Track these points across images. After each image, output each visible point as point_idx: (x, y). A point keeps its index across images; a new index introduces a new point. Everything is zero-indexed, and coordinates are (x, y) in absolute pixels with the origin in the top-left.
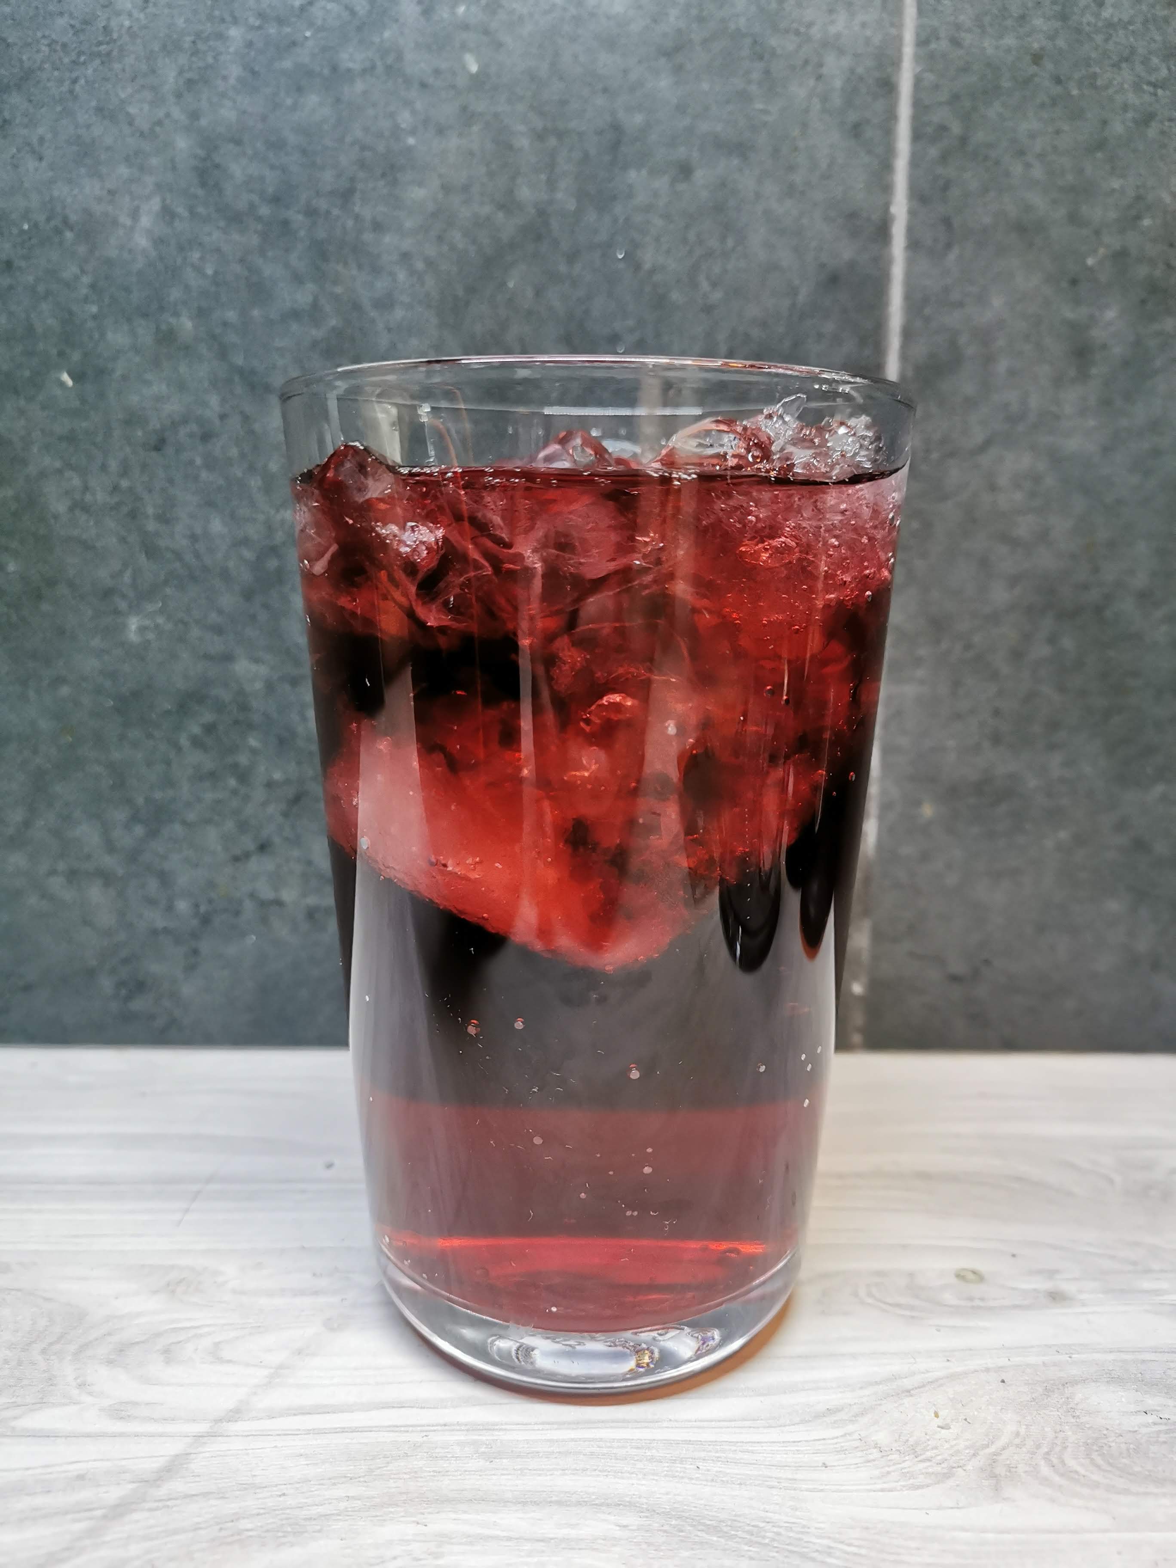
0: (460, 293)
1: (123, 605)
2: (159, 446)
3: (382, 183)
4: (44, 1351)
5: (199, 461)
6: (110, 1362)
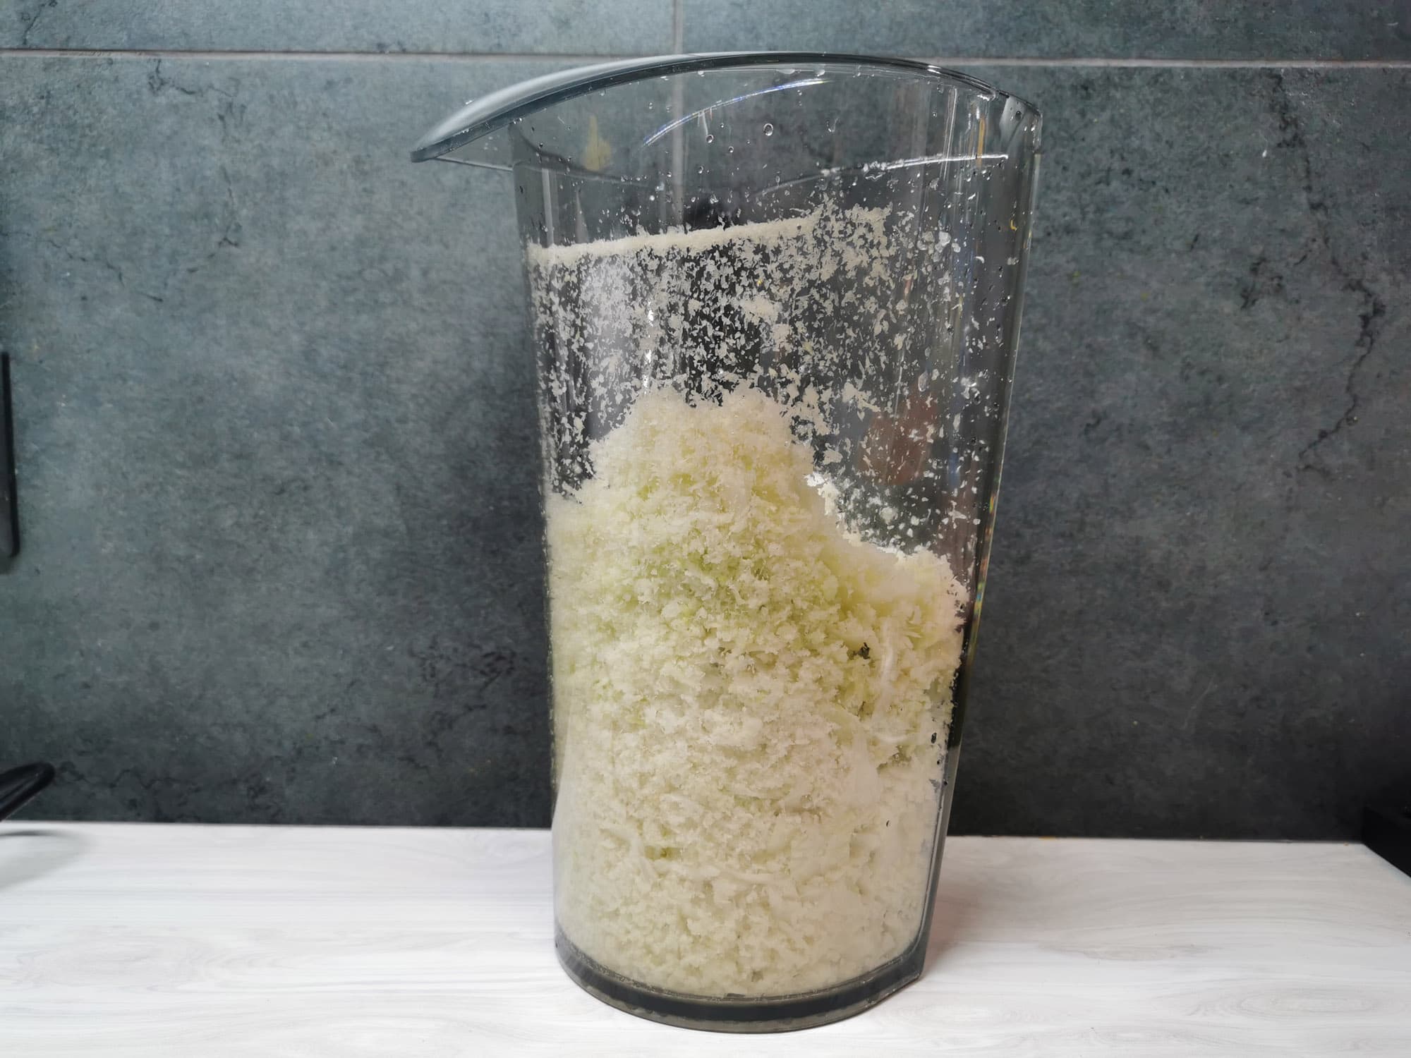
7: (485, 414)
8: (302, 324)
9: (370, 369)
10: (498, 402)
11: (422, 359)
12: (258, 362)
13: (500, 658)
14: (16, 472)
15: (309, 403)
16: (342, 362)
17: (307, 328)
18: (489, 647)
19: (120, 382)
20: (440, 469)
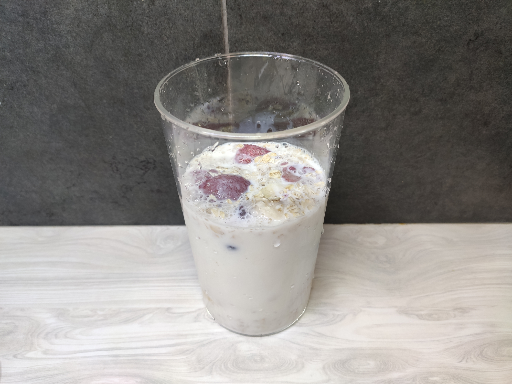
0: (89, 42)
1: (17, 130)
2: (12, 89)
3: (55, 9)
4: (31, 335)
5: (25, 93)
6: (44, 338)
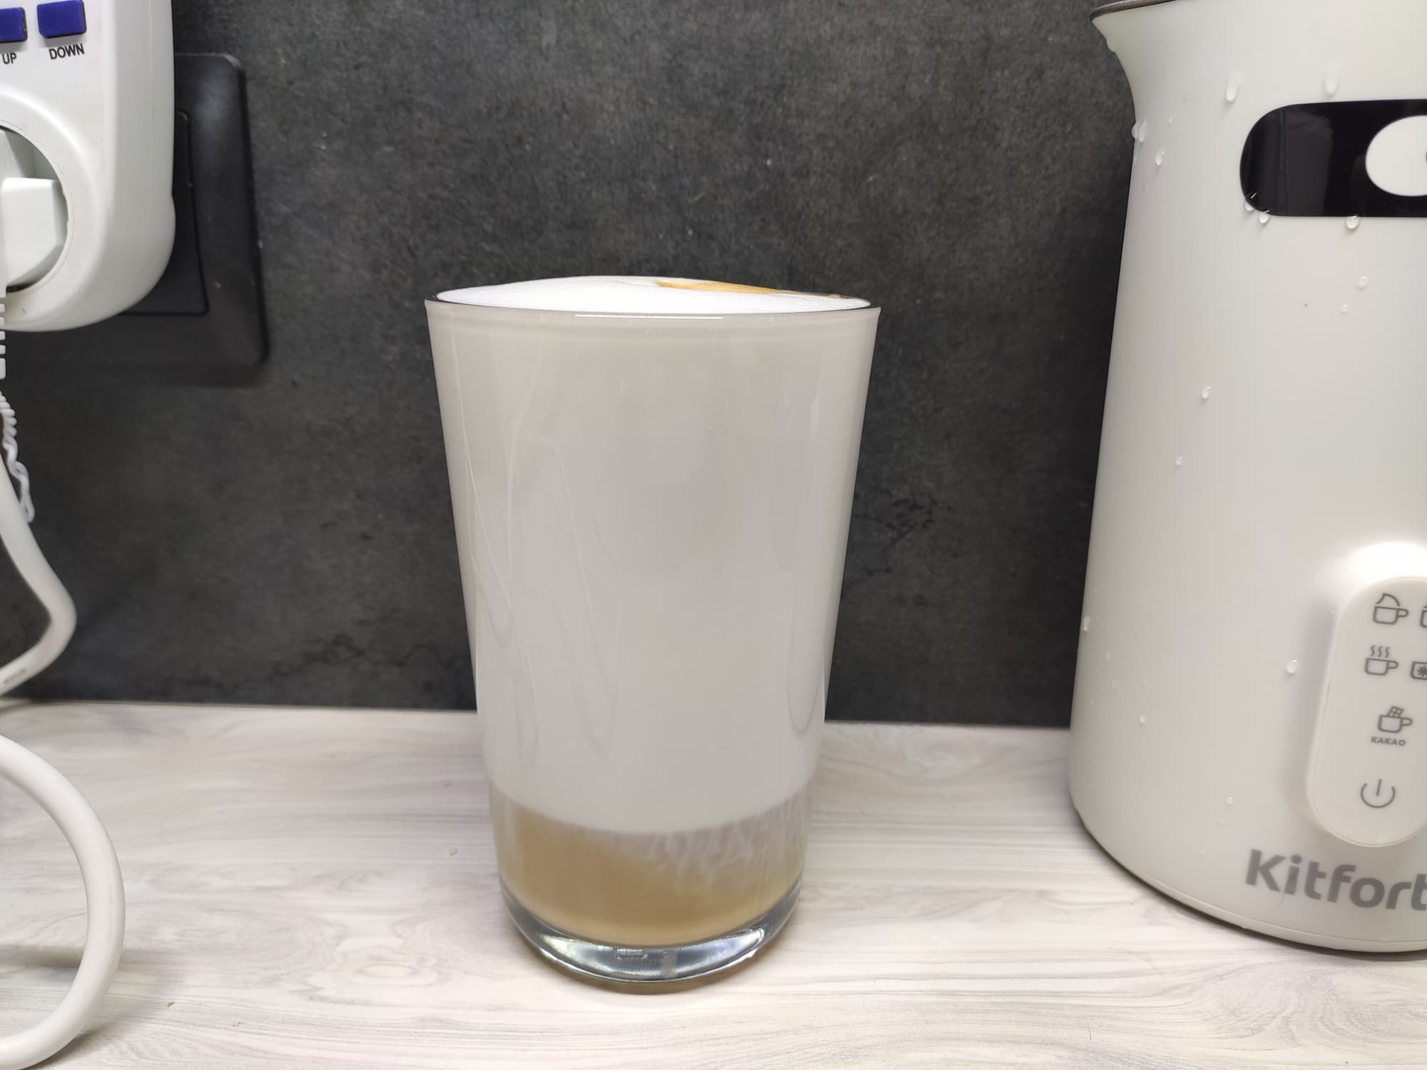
7: (920, 165)
8: (666, 26)
9: (760, 97)
10: (940, 147)
11: (835, 81)
12: (598, 85)
13: (915, 507)
14: (261, 245)
15: (671, 147)
16: (721, 85)
17: (672, 32)
18: (902, 493)
19: (403, 114)
20: (851, 245)
